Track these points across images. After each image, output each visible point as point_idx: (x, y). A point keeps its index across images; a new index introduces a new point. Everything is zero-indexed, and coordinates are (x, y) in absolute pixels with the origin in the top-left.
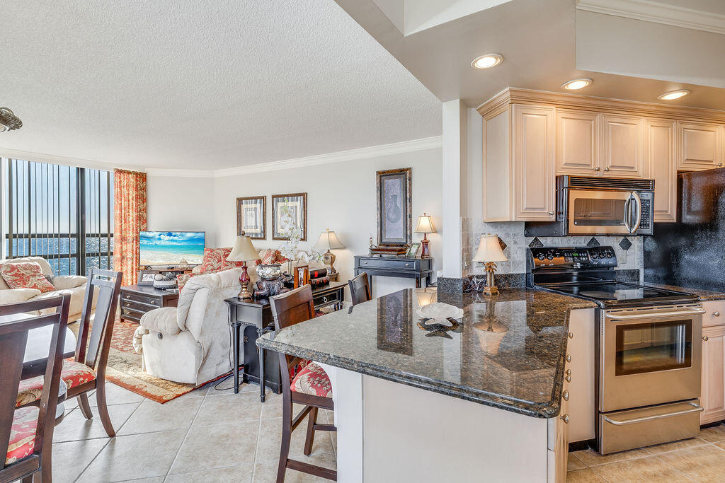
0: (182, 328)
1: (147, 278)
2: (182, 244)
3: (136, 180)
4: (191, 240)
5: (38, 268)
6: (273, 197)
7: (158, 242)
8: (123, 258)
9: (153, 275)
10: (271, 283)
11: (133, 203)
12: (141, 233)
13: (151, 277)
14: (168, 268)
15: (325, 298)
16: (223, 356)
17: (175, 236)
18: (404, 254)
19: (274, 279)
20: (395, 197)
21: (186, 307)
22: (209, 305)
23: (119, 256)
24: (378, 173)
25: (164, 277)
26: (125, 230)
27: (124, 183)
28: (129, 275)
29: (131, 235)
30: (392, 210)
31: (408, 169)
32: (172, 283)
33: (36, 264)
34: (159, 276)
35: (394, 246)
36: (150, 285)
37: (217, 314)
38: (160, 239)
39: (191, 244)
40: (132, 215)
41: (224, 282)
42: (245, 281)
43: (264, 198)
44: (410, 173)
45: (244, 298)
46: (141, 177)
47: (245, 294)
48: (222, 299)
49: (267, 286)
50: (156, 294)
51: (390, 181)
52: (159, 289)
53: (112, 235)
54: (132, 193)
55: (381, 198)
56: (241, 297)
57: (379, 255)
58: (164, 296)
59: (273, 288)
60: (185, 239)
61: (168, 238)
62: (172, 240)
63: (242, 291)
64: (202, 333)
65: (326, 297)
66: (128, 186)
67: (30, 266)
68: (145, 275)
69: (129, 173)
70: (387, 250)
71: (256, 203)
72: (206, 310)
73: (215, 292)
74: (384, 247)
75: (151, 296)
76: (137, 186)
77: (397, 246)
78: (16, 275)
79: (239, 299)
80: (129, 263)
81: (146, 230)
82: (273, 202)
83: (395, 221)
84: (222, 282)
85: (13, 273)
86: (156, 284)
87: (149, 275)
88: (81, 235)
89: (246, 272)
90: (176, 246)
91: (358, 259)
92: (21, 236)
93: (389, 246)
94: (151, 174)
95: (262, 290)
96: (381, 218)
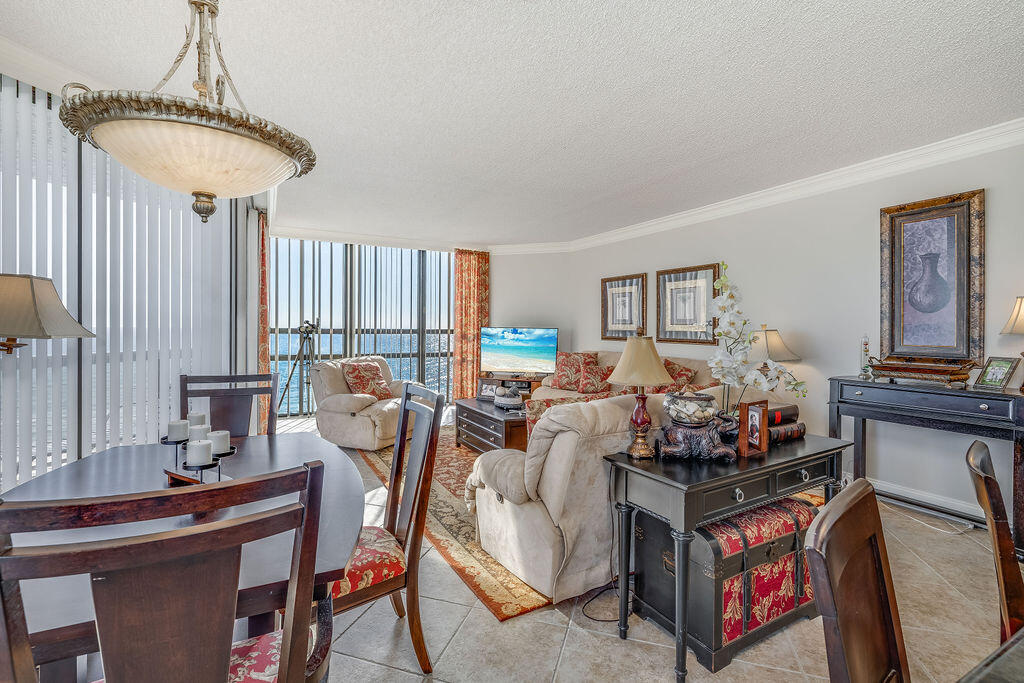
0: (532, 495)
1: (487, 391)
2: (530, 344)
3: (479, 262)
4: (540, 339)
5: (377, 369)
6: (659, 274)
7: (501, 342)
8: (463, 360)
9: (494, 387)
10: (694, 432)
11: (474, 290)
12: (483, 329)
13: (492, 390)
14: (512, 377)
15: (803, 471)
16: (597, 555)
17: (521, 333)
18: (963, 380)
19: (699, 426)
20: (932, 259)
21: (540, 460)
22: (577, 464)
23: (459, 358)
24: (884, 212)
25: (507, 391)
26: (466, 325)
27: (465, 266)
28: (470, 382)
29: (472, 332)
30: (922, 286)
31: (974, 194)
32: (517, 401)
33: (376, 364)
34: (500, 390)
35: (927, 361)
36: (489, 401)
37: (591, 481)
38: (503, 337)
39: (540, 345)
40: (474, 305)
41: (604, 424)
42: (640, 425)
43: (643, 277)
44: (982, 202)
45: (641, 459)
46: (484, 257)
47: (640, 451)
48: (600, 455)
49: (685, 437)
50: (497, 415)
51: (920, 225)
52: (501, 408)
53: (452, 332)
54: (474, 279)
55: (892, 263)
56: (636, 455)
57: (886, 380)
58: (506, 422)
59: (699, 443)
60: (533, 338)
61: (512, 336)
62: (517, 340)
63: (634, 442)
64: (564, 513)
65: (806, 469)
66: (469, 269)
67: (371, 367)
68: (484, 386)
69: (471, 253)
70: (906, 370)
71: (631, 285)
72: (573, 473)
73: (590, 440)
74: (896, 363)
75: (491, 418)
76: (479, 269)
77: (935, 361)
78: (356, 377)
79: (630, 457)
80: (470, 367)
81: (488, 325)
82: (658, 282)
83: (932, 308)
84: (602, 422)
85: (354, 375)
86: (499, 400)
87: (490, 387)
88: (421, 332)
89: (644, 407)
90: (521, 348)
91: (838, 385)
92: (368, 331)
93: (914, 360)
94: (495, 252)
95: (676, 444)
96: (892, 304)
